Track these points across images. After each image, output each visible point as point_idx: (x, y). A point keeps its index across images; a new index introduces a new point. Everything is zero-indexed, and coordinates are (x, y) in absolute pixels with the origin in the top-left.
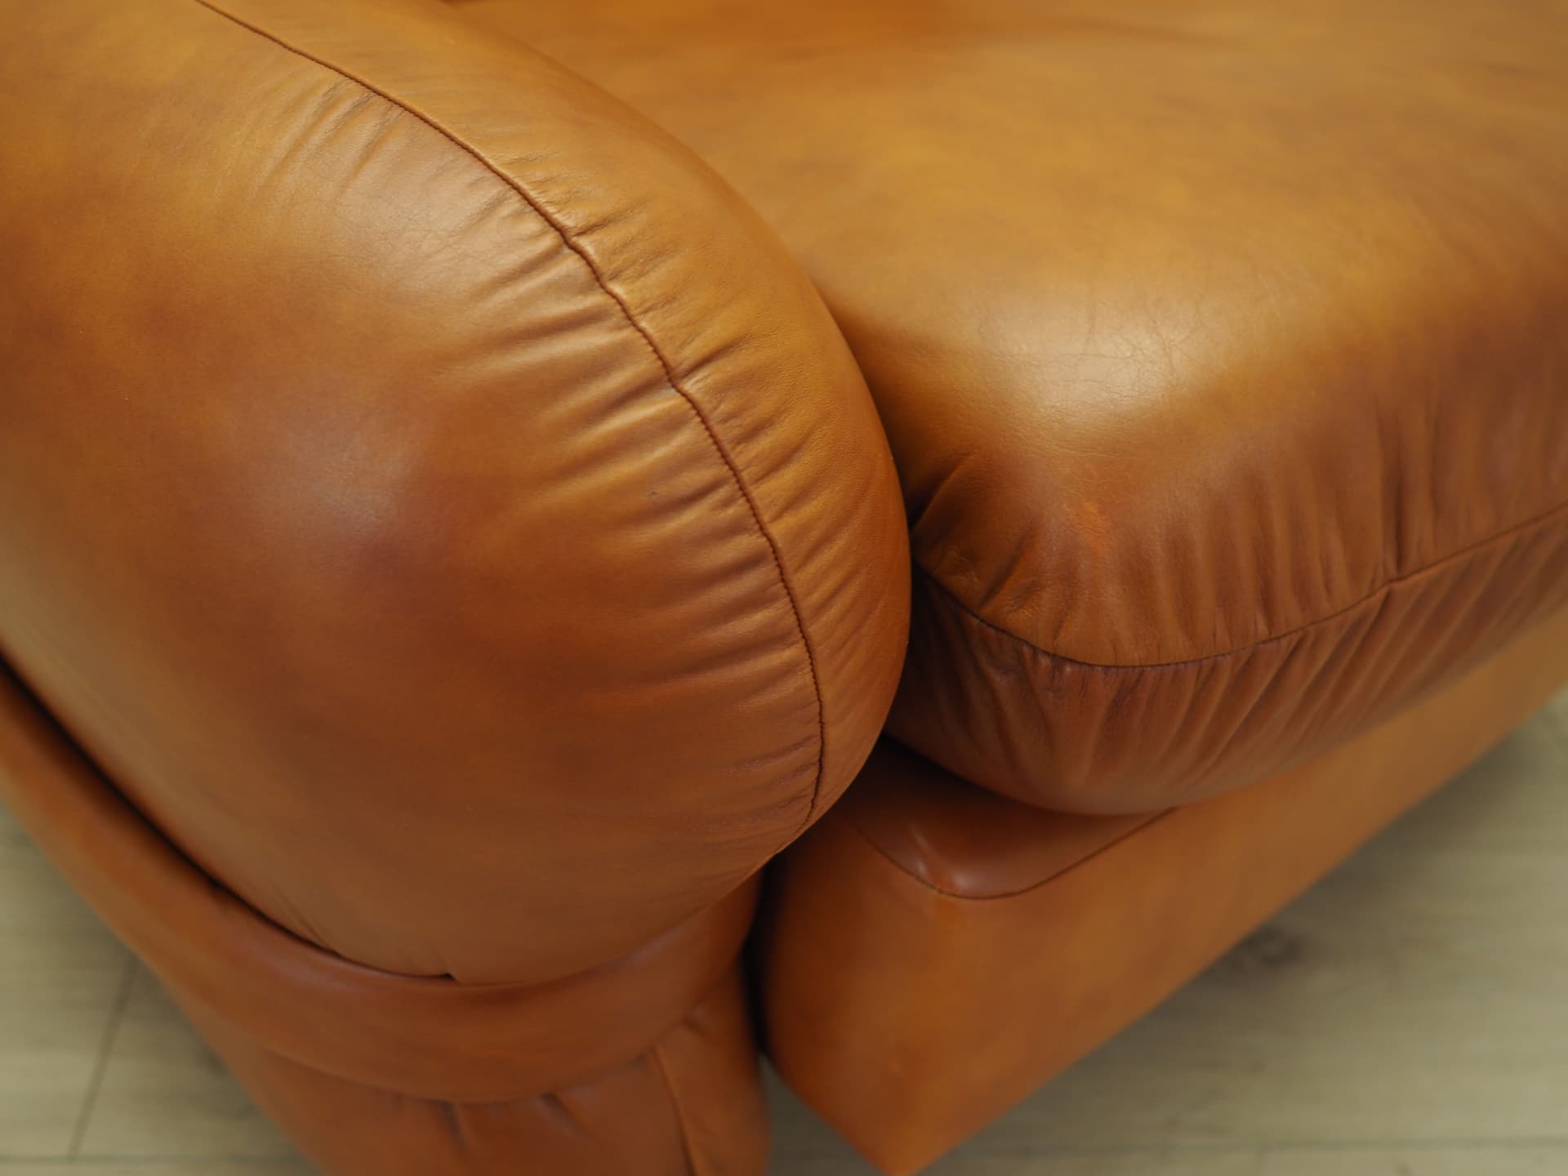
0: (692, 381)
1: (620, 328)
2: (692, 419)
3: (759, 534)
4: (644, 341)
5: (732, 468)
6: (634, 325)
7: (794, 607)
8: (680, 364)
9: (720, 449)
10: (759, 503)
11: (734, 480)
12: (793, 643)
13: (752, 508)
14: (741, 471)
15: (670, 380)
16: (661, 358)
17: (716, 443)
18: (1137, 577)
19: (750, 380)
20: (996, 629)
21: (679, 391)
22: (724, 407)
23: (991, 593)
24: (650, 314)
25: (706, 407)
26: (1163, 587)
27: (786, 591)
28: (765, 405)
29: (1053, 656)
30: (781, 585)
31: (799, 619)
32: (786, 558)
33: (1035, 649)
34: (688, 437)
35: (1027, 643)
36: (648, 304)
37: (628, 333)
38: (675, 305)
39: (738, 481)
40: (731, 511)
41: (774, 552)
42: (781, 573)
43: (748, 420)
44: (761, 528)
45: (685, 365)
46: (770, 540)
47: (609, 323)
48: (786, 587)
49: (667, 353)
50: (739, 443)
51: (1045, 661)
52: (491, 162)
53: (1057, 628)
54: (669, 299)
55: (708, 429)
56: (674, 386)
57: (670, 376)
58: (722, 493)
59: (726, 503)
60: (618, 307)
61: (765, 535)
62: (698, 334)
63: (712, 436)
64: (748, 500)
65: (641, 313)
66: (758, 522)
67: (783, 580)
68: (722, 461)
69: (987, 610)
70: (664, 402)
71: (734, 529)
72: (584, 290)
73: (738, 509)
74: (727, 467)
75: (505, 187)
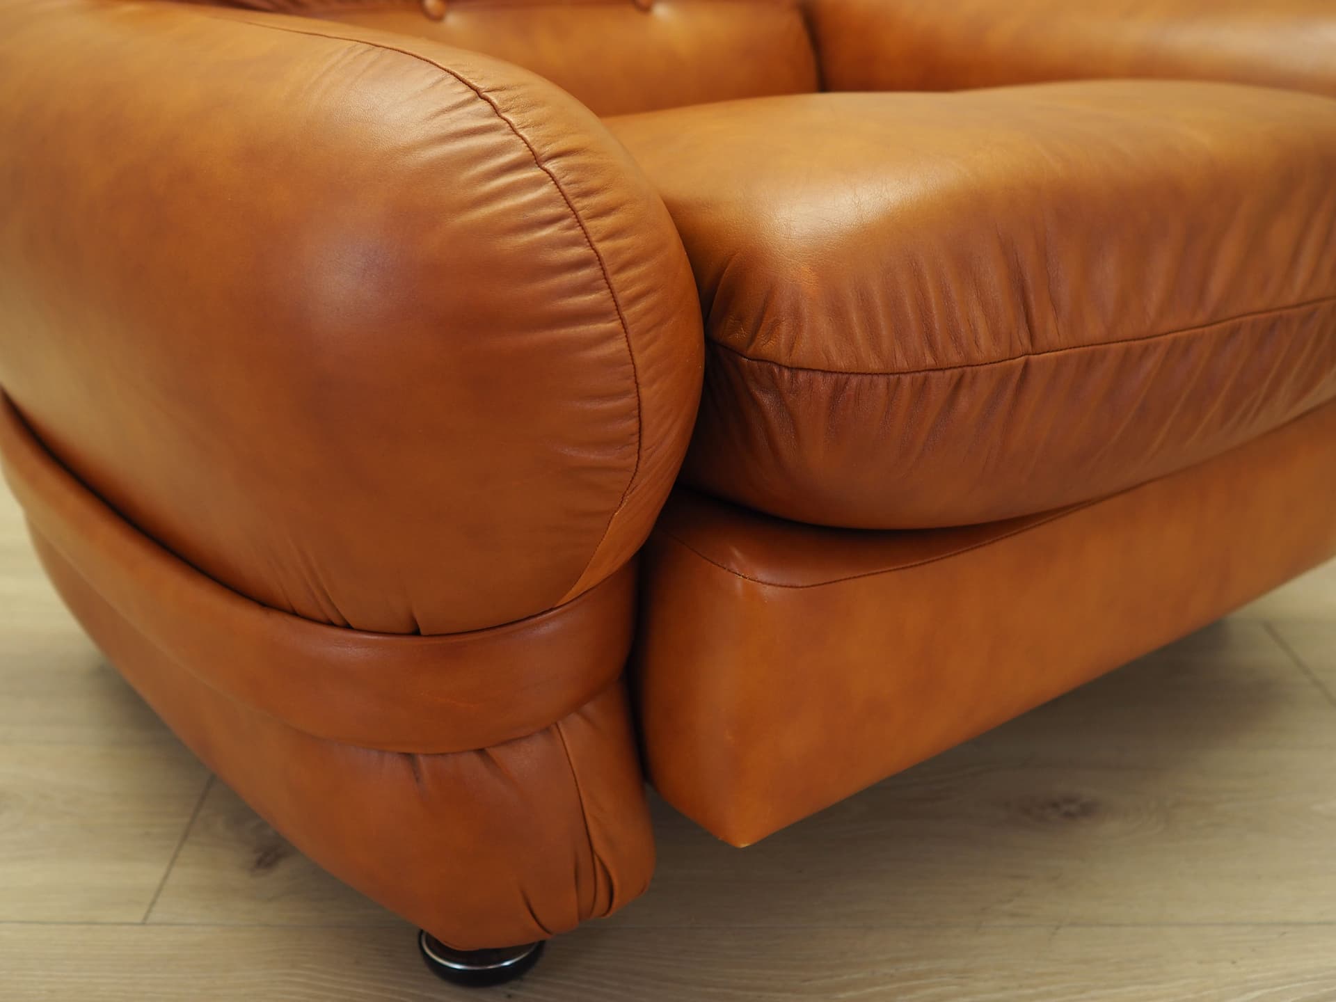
0: (549, 164)
1: (509, 134)
2: (549, 181)
3: (590, 248)
4: (522, 141)
5: (572, 210)
6: (517, 134)
7: (613, 296)
8: (543, 154)
9: (565, 199)
10: (589, 230)
11: (574, 216)
12: (613, 321)
13: (585, 233)
14: (578, 211)
15: (537, 163)
16: (531, 150)
17: (563, 195)
18: (837, 313)
19: (584, 168)
20: (758, 360)
21: (542, 169)
22: (568, 178)
23: (752, 339)
24: (526, 129)
25: (557, 177)
26: (855, 317)
27: (607, 285)
28: (594, 182)
29: (790, 368)
30: (604, 281)
31: (616, 305)
32: (606, 264)
33: (780, 366)
34: (547, 190)
35: (775, 363)
36: (526, 124)
37: (513, 137)
38: (541, 127)
39: (577, 217)
40: (572, 232)
41: (599, 260)
42: (604, 274)
43: (584, 186)
44: (591, 245)
45: (546, 155)
46: (596, 252)
47: (503, 132)
48: (607, 283)
49: (535, 148)
50: (578, 197)
51: (786, 373)
52: (439, 64)
53: (791, 348)
54: (537, 124)
55: (558, 187)
56: (539, 167)
57: (535, 160)
58: (566, 222)
59: (569, 228)
60: (507, 125)
61: (593, 249)
62: (554, 142)
63: (561, 191)
64: (583, 228)
65: (520, 128)
66: (589, 241)
67: (606, 278)
68: (567, 205)
69: (750, 351)
70: (533, 173)
71: (574, 243)
72: (489, 116)
73: (577, 232)
74: (570, 209)
75: (445, 73)
